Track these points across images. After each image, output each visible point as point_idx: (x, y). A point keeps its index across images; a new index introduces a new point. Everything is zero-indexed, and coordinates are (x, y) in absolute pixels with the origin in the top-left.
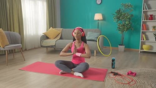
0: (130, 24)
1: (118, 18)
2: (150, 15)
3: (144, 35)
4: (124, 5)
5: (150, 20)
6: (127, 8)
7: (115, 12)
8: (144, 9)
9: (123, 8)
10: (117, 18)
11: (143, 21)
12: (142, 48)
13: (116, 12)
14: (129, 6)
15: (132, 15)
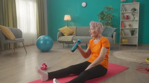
1: (102, 19)
2: (126, 16)
3: (123, 32)
4: (107, 7)
5: (126, 19)
8: (122, 11)
9: (106, 10)
11: (122, 20)
12: (121, 42)
13: (100, 13)
14: (110, 9)
15: (113, 16)
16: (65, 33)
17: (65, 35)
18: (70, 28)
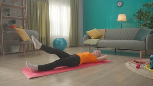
0: (152, 24)
1: (140, 18)
4: (145, 4)
6: (149, 8)
7: (136, 12)
9: (145, 8)
10: (138, 18)
14: (151, 6)
16: (92, 36)
17: (92, 38)
18: (99, 31)
